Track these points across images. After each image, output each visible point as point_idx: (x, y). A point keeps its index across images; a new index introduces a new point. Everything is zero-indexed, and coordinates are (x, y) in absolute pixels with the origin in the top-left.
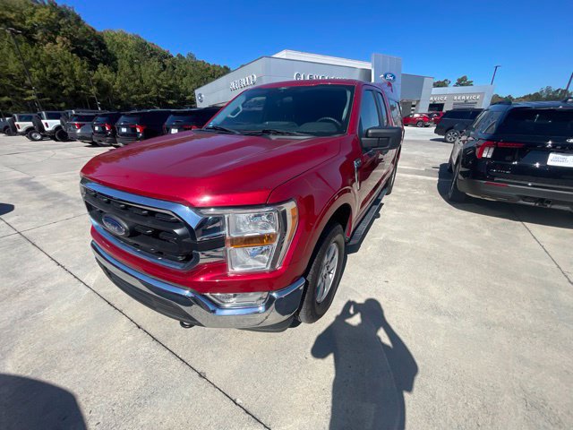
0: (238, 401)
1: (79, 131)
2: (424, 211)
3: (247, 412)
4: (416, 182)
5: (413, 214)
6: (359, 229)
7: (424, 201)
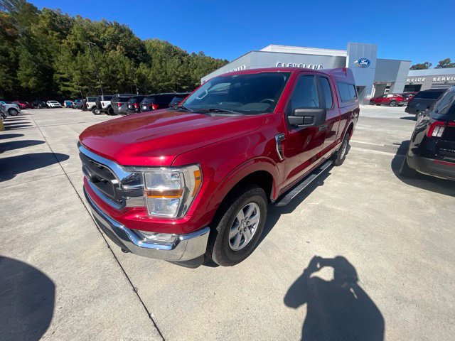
0: (152, 315)
1: (120, 108)
2: (369, 183)
3: (155, 326)
4: (370, 156)
5: (357, 184)
6: (291, 193)
7: (372, 174)
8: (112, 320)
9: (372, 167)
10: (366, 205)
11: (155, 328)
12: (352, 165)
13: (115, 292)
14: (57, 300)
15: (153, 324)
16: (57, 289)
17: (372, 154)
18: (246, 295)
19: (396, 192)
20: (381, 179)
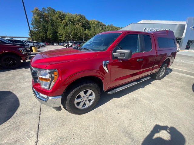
0: (40, 125)
1: (74, 46)
2: (172, 92)
3: (38, 129)
4: (182, 78)
5: (164, 91)
6: (117, 89)
7: (177, 87)
8: (27, 122)
9: (180, 83)
10: (163, 102)
11: (37, 130)
12: (167, 81)
13: (34, 113)
14: (17, 111)
15: (38, 128)
16: (19, 107)
17: (184, 77)
18: (76, 129)
19: (186, 99)
20: (181, 91)
